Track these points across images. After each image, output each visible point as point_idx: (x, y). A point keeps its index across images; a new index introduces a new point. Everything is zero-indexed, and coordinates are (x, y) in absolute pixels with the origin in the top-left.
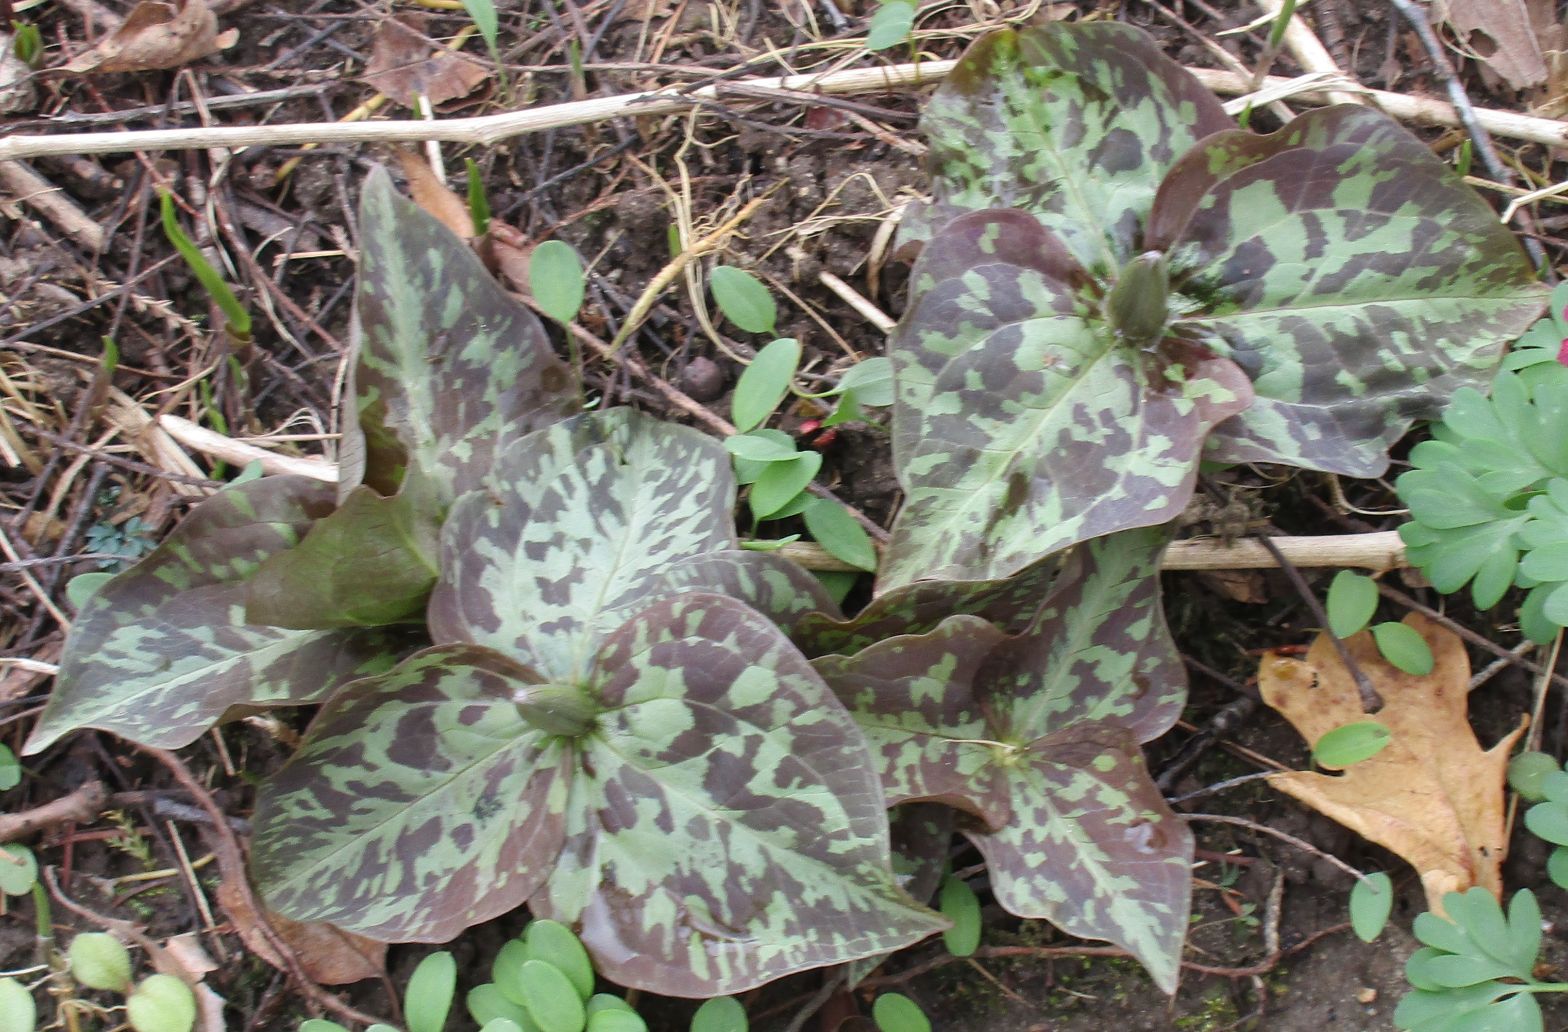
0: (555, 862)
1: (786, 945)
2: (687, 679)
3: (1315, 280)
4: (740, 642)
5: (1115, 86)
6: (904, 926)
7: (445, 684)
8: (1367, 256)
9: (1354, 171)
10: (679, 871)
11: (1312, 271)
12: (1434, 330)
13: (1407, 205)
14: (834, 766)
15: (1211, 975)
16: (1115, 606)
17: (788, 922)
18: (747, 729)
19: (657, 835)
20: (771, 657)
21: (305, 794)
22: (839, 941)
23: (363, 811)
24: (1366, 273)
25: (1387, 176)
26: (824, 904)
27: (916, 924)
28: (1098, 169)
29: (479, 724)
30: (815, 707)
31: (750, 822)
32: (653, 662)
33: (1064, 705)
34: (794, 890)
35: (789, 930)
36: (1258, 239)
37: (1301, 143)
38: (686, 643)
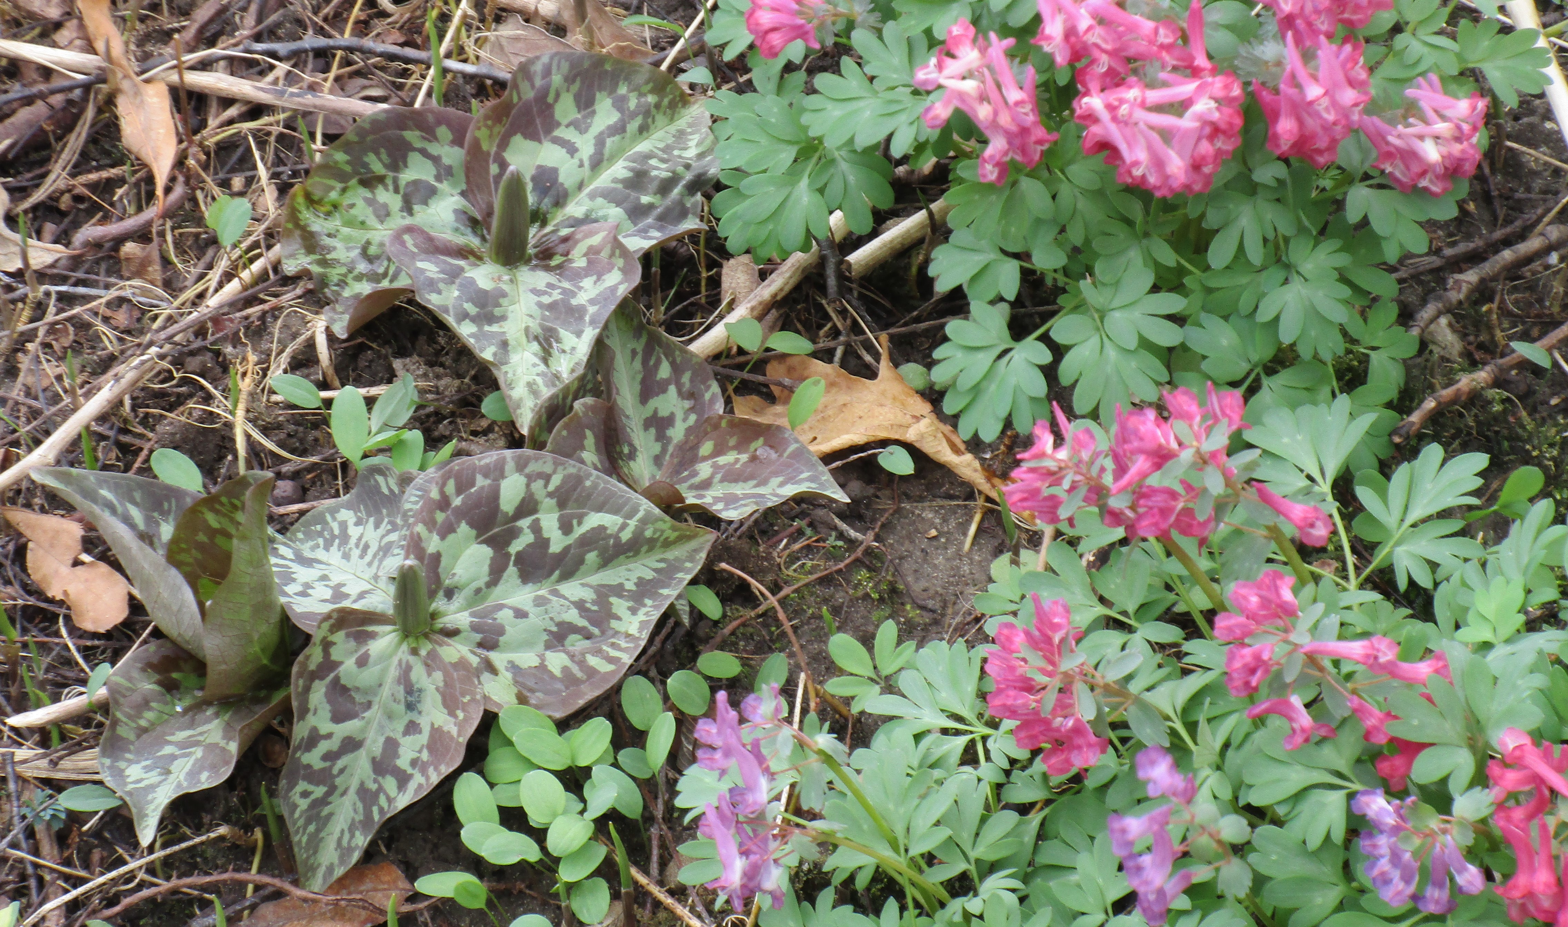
0: (480, 683)
1: (641, 616)
2: (471, 525)
3: (587, 163)
4: (486, 476)
5: (386, 166)
6: (691, 558)
7: (336, 654)
8: (601, 133)
9: (558, 96)
10: (550, 633)
11: (581, 161)
12: (667, 149)
13: (598, 95)
14: (589, 496)
15: (847, 566)
16: (639, 377)
17: (629, 608)
18: (524, 523)
19: (523, 623)
20: (510, 466)
21: (302, 786)
22: (665, 592)
23: (342, 771)
24: (609, 142)
25: (575, 87)
26: (641, 582)
27: (696, 551)
28: (416, 208)
29: (371, 660)
30: (554, 472)
31: (566, 576)
32: (443, 537)
33: (657, 448)
34: (618, 590)
35: (634, 611)
36: (539, 167)
37: (520, 98)
38: (457, 507)
